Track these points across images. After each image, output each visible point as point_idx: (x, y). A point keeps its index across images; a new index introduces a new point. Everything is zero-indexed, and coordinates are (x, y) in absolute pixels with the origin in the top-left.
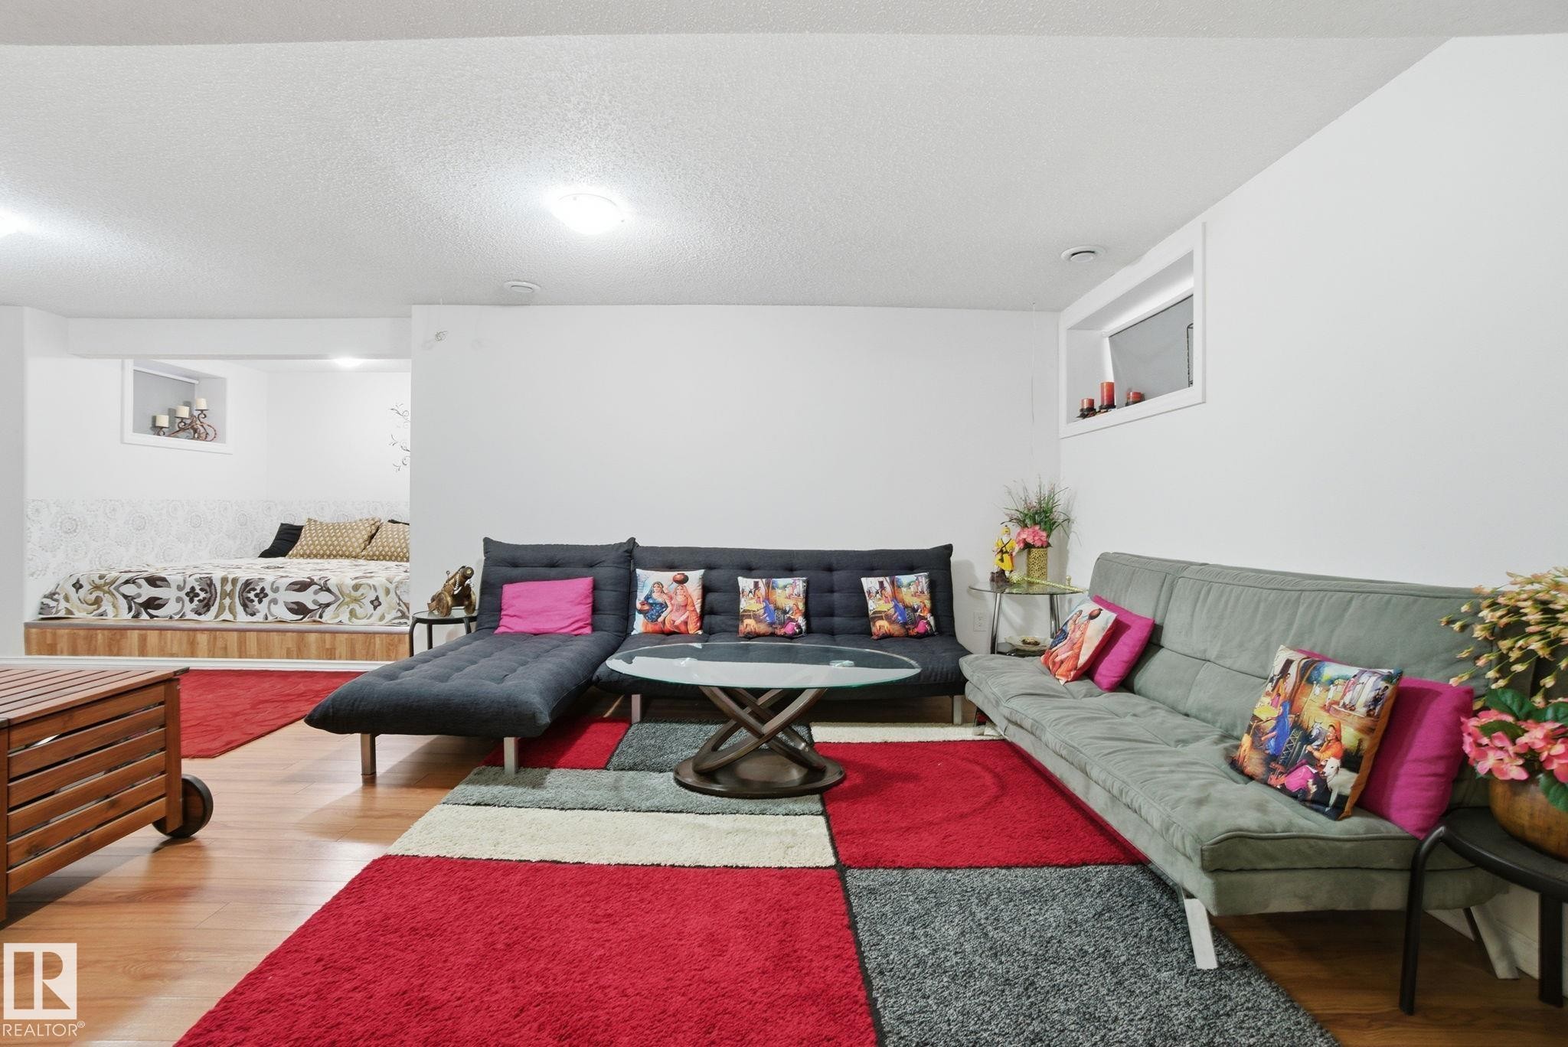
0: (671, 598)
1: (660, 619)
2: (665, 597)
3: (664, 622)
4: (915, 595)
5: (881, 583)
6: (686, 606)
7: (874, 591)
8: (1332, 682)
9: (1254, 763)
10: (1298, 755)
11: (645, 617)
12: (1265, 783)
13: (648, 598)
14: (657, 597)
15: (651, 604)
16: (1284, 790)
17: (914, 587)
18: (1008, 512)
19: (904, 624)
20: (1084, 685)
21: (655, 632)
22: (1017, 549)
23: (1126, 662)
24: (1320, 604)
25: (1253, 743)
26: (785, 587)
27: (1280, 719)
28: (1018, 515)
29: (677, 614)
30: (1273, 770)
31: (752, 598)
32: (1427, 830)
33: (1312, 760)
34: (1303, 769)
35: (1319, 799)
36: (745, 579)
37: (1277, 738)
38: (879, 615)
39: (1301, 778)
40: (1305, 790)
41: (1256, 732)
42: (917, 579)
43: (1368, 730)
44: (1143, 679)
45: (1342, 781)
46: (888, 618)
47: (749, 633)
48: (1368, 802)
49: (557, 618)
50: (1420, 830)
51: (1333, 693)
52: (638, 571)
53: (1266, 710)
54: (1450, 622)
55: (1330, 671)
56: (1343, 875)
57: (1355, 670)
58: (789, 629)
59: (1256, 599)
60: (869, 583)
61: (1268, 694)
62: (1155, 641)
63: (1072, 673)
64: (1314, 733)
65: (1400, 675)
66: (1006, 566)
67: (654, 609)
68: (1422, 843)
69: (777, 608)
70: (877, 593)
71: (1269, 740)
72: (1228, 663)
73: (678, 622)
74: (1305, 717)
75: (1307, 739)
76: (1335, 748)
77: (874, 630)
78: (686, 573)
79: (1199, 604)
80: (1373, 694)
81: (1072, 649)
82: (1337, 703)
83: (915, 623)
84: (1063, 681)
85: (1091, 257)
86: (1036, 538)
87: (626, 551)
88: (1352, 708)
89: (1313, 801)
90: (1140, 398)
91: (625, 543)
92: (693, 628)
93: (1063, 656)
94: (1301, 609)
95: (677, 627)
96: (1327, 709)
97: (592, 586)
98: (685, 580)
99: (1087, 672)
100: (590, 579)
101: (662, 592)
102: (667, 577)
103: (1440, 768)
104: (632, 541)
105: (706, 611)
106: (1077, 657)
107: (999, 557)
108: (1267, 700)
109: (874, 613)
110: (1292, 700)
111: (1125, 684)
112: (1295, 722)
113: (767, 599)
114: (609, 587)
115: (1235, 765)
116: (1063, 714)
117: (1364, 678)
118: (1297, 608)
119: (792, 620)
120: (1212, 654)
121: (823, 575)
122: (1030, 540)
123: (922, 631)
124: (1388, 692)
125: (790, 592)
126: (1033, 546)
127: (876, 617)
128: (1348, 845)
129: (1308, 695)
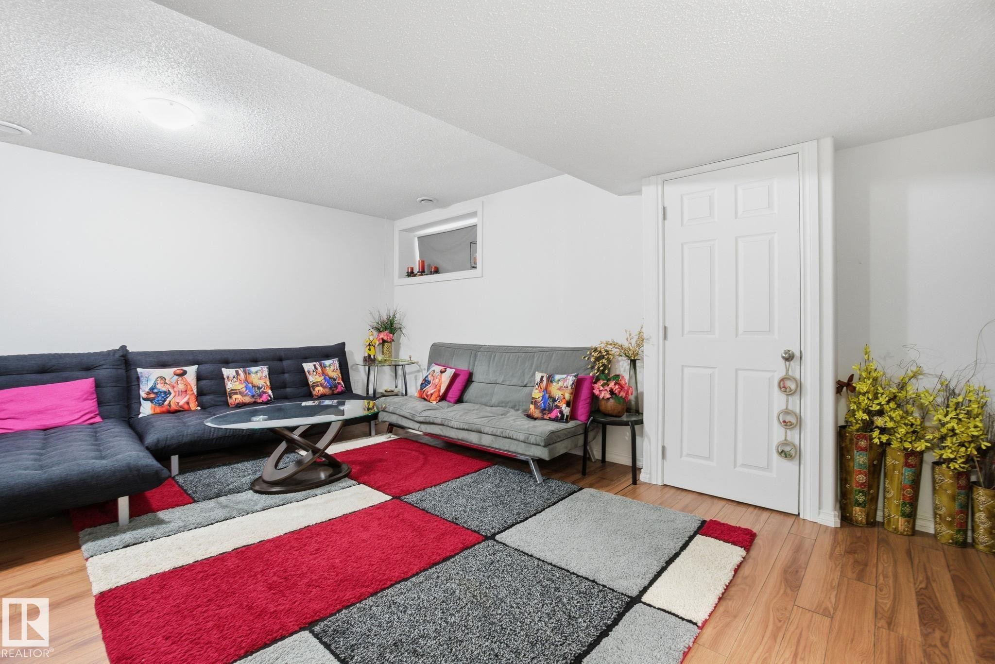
0: (173, 387)
1: (166, 403)
2: (168, 386)
3: (169, 405)
4: (333, 371)
5: (315, 366)
6: (186, 391)
7: (311, 370)
8: (559, 380)
9: (537, 414)
10: (552, 406)
11: (152, 402)
12: (543, 419)
13: (152, 389)
14: (161, 387)
15: (156, 393)
16: (550, 419)
17: (332, 366)
18: (371, 324)
19: (331, 388)
20: (444, 404)
21: (163, 413)
22: (378, 343)
23: (460, 390)
24: (543, 355)
25: (535, 407)
26: (257, 372)
27: (543, 397)
28: (375, 325)
29: (180, 398)
30: (545, 414)
31: (236, 382)
32: (588, 420)
33: (557, 407)
34: (555, 410)
35: (561, 419)
36: (228, 370)
37: (544, 403)
38: (316, 385)
39: (555, 413)
40: (557, 417)
41: (535, 402)
42: (333, 362)
43: (571, 393)
44: (468, 397)
45: (566, 410)
46: (322, 385)
47: (238, 404)
48: (573, 416)
49: (65, 413)
50: (586, 420)
51: (560, 384)
52: (139, 370)
53: (537, 394)
54: (584, 357)
55: (557, 377)
56: (573, 438)
57: (565, 376)
58: (265, 398)
59: (517, 357)
60: (308, 366)
61: (537, 389)
62: (470, 380)
63: (438, 399)
64: (556, 398)
65: (577, 375)
66: (372, 353)
67: (156, 396)
68: (587, 424)
69: (254, 386)
70: (313, 371)
71: (541, 404)
72: (508, 383)
73: (181, 403)
74: (552, 394)
75: (554, 400)
76: (564, 401)
77: (314, 393)
78: (184, 368)
79: (491, 361)
80: (572, 382)
81: (436, 387)
82: (562, 387)
83: (336, 387)
84: (434, 403)
85: (431, 203)
86: (388, 337)
87: (122, 356)
88: (567, 388)
89: (560, 420)
90: (437, 271)
91: (118, 350)
92: (193, 406)
93: (432, 392)
94: (536, 359)
95: (181, 407)
96: (559, 389)
97: (94, 385)
98: (185, 373)
99: (443, 398)
100: (91, 380)
101: (166, 383)
102: (168, 373)
103: (588, 401)
104: (124, 347)
105: (200, 393)
106: (439, 391)
107: (368, 347)
108: (537, 391)
109: (313, 383)
110: (546, 389)
111: (460, 400)
112: (549, 396)
113: (246, 380)
114: (110, 385)
115: (530, 417)
116: (455, 413)
117: (569, 377)
118: (534, 359)
119: (265, 393)
120: (500, 381)
121: (277, 364)
122: (385, 338)
123: (340, 391)
124: (576, 380)
125: (260, 375)
126: (387, 342)
127: (315, 386)
128: (573, 429)
129: (551, 387)
